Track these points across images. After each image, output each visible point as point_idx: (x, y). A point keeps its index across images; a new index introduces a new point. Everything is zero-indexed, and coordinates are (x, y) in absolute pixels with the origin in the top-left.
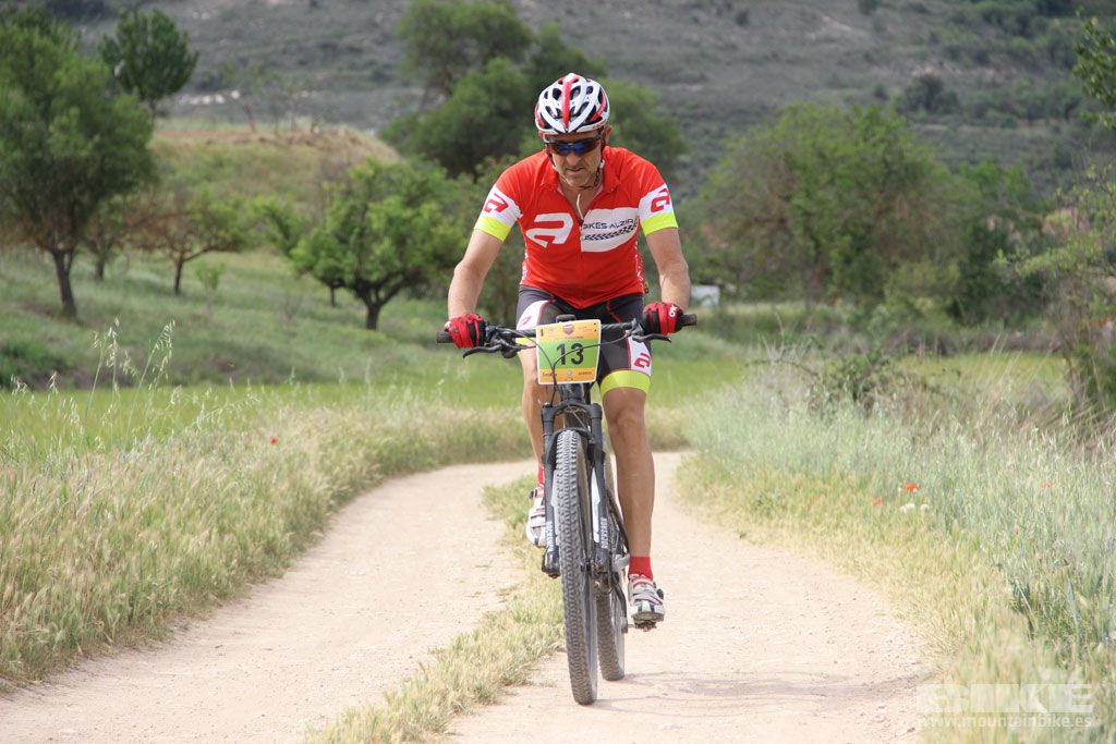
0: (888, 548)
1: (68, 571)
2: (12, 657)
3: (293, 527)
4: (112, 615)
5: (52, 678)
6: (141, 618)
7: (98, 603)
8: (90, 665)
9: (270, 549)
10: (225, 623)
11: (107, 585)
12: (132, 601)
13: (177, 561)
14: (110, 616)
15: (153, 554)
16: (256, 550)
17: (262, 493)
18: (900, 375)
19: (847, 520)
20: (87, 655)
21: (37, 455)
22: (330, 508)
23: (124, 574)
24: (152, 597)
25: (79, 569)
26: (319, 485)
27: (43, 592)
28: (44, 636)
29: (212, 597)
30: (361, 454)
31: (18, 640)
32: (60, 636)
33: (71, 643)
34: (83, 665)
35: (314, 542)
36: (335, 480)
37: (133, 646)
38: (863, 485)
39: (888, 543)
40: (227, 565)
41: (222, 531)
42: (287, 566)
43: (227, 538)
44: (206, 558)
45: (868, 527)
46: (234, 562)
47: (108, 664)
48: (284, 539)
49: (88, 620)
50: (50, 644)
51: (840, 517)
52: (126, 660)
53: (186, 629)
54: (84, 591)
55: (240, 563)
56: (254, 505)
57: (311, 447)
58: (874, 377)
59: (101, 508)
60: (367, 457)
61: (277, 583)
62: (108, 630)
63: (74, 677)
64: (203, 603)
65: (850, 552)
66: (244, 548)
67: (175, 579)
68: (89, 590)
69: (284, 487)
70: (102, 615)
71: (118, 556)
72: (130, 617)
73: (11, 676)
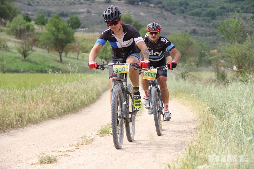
0: (189, 101)
1: (64, 101)
2: (56, 114)
3: (97, 95)
4: (71, 108)
5: (62, 117)
6: (75, 108)
7: (68, 106)
8: (67, 115)
9: (93, 99)
10: (87, 110)
11: (70, 103)
12: (73, 106)
13: (80, 100)
14: (70, 108)
15: (76, 99)
16: (91, 99)
17: (92, 90)
18: (190, 75)
19: (183, 97)
20: (67, 114)
21: (59, 83)
22: (102, 93)
23: (72, 102)
24: (76, 105)
25: (66, 100)
26: (100, 89)
27: (60, 104)
28: (61, 111)
29: (85, 106)
30: (106, 84)
31: (57, 111)
32: (63, 111)
33: (64, 112)
34: (66, 115)
35: (100, 98)
36: (103, 88)
37: (73, 113)
38: (185, 91)
39: (189, 100)
40: (87, 101)
41: (86, 96)
42: (96, 101)
43: (87, 97)
44: (84, 100)
45: (186, 98)
46: (88, 101)
47: (70, 115)
48: (95, 97)
49: (67, 109)
50: (61, 112)
51: (181, 96)
52: (73, 115)
53: (81, 110)
54: (66, 104)
55: (89, 101)
56: (91, 92)
57: (99, 83)
58: (186, 75)
59: (69, 92)
60: (107, 85)
61: (94, 104)
62: (70, 110)
63: (65, 117)
64: (84, 107)
65: (183, 101)
66: (90, 98)
67: (80, 103)
68: (67, 104)
69: (95, 89)
70: (69, 108)
71: (71, 99)
72: (73, 108)
73: (55, 116)
